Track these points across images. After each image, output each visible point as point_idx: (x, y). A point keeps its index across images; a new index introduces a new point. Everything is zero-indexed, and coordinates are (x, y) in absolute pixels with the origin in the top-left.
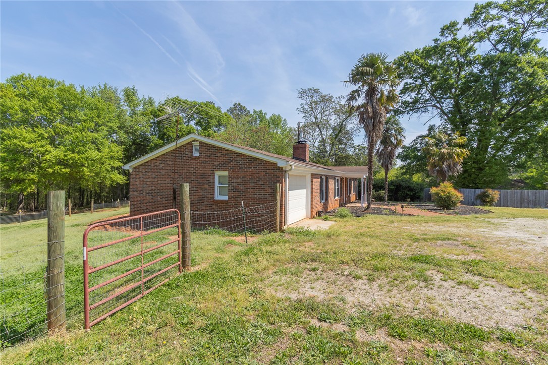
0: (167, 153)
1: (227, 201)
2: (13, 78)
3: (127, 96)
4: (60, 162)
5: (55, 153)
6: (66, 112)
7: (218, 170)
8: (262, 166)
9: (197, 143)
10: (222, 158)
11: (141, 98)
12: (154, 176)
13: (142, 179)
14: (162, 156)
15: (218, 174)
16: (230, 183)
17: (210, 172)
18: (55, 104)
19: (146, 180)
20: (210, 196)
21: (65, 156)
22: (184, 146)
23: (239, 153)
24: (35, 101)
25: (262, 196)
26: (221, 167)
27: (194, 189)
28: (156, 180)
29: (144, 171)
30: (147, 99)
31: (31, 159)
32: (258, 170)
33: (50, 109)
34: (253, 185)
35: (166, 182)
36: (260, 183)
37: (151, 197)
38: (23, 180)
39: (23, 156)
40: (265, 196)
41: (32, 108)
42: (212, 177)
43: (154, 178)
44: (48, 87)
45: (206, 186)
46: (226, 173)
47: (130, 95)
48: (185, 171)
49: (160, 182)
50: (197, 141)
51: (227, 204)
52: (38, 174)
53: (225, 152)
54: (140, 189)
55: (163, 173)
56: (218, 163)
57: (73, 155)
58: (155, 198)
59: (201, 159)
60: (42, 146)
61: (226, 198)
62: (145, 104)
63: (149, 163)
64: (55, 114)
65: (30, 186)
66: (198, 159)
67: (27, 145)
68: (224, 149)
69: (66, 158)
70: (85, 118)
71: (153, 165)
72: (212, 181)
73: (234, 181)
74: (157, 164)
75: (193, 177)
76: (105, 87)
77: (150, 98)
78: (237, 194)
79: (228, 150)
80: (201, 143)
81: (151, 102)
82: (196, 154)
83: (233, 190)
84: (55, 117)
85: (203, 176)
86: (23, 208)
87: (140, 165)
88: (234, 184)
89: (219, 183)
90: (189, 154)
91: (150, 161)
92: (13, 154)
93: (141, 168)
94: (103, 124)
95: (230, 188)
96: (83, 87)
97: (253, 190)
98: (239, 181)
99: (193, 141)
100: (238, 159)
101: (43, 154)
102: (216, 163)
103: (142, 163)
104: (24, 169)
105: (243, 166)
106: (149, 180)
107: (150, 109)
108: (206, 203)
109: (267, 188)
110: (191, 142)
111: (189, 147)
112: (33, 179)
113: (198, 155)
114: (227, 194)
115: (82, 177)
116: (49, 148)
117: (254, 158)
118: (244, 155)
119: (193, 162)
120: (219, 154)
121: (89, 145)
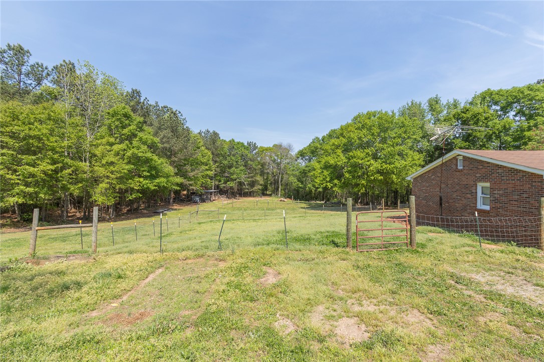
0: (437, 167)
1: (489, 211)
2: (354, 118)
3: (431, 106)
4: (379, 172)
5: (375, 165)
6: (382, 134)
7: (480, 181)
8: (527, 178)
9: (461, 158)
10: (483, 170)
11: (445, 104)
12: (428, 185)
13: (419, 187)
14: (433, 169)
15: (480, 185)
16: (492, 194)
17: (472, 183)
18: (376, 130)
19: (422, 188)
20: (472, 205)
21: (382, 167)
22: (450, 160)
23: (501, 165)
24: (364, 131)
25: (527, 210)
26: (483, 179)
27: (459, 197)
28: (428, 189)
29: (420, 181)
30: (452, 102)
31: (363, 170)
32: (522, 182)
33: (373, 134)
34: (516, 197)
35: (436, 190)
36: (525, 195)
37: (425, 201)
38: (359, 185)
39: (359, 169)
40: (531, 210)
41: (363, 136)
42: (474, 188)
43: (427, 187)
44: (372, 118)
45: (469, 196)
46: (488, 185)
47: (434, 104)
48: (451, 182)
49: (431, 190)
50: (460, 155)
51: (489, 213)
52: (366, 180)
53: (486, 165)
54: (418, 195)
55: (434, 183)
56: (480, 175)
57: (386, 166)
58: (428, 203)
59: (465, 171)
60: (368, 161)
61: (487, 208)
62: (449, 108)
63: (424, 175)
64: (375, 137)
65: (362, 188)
66: (462, 171)
67: (360, 162)
68: (485, 162)
69: (382, 168)
70: (394, 135)
71: (426, 177)
72: (474, 191)
73: (496, 192)
74: (429, 175)
75: (457, 187)
76: (412, 104)
77: (455, 101)
78: (498, 205)
79: (489, 163)
80: (464, 157)
81: (455, 105)
82: (460, 168)
83: (494, 201)
84: (375, 140)
85: (466, 187)
86: (361, 202)
87: (418, 177)
88: (496, 196)
89: (482, 193)
90: (454, 167)
91: (425, 173)
92: (354, 168)
93: (418, 179)
94: (409, 138)
95: (492, 199)
96: (393, 111)
97: (516, 203)
98: (501, 192)
99: (457, 156)
100: (500, 171)
101: (369, 167)
102: (478, 175)
103: (419, 174)
104: (359, 177)
105: (505, 178)
106: (424, 188)
107: (454, 112)
108: (469, 211)
109: (532, 202)
110: (455, 157)
111: (454, 161)
112: (363, 184)
113: (462, 168)
114: (489, 204)
115: (393, 182)
116: (372, 162)
117: (517, 170)
118: (506, 167)
119: (458, 174)
120: (481, 167)
121: (397, 157)
